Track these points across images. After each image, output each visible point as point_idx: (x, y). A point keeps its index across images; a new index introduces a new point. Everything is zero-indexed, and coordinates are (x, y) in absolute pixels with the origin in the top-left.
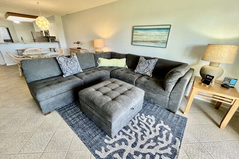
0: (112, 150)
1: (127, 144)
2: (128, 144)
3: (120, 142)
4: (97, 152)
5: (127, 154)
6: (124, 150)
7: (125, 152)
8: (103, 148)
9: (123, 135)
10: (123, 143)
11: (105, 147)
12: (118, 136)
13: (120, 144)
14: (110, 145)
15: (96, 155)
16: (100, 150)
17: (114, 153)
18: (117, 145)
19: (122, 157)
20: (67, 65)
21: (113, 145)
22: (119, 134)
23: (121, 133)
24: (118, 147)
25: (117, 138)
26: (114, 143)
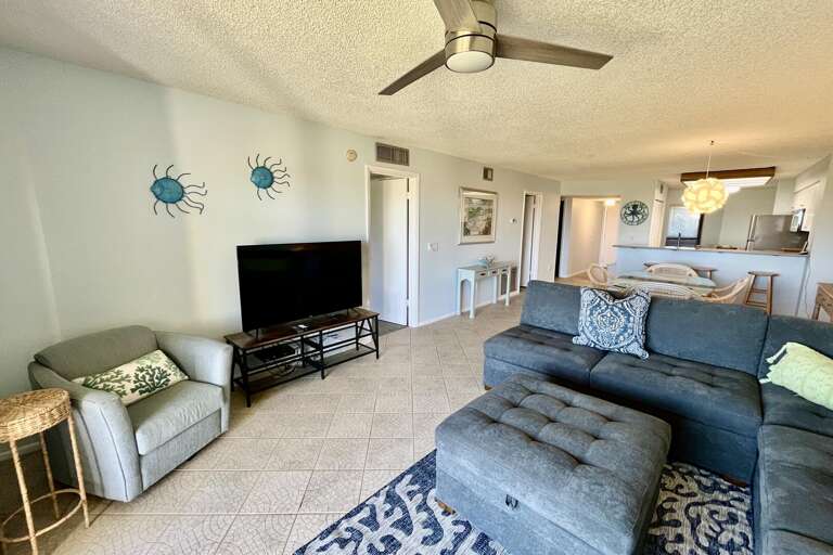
0: (411, 505)
1: (425, 540)
2: (427, 544)
3: (432, 523)
4: (409, 477)
5: (399, 538)
6: (409, 532)
7: (403, 534)
8: (416, 487)
9: (455, 534)
10: (429, 532)
11: (419, 491)
12: (450, 519)
13: (426, 525)
14: (425, 500)
15: (402, 476)
16: (412, 483)
17: (405, 509)
18: (424, 515)
19: (392, 526)
20: (591, 314)
21: (423, 507)
22: (456, 523)
23: (461, 529)
24: (418, 518)
25: (443, 517)
26: (427, 509)
